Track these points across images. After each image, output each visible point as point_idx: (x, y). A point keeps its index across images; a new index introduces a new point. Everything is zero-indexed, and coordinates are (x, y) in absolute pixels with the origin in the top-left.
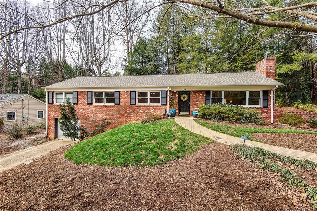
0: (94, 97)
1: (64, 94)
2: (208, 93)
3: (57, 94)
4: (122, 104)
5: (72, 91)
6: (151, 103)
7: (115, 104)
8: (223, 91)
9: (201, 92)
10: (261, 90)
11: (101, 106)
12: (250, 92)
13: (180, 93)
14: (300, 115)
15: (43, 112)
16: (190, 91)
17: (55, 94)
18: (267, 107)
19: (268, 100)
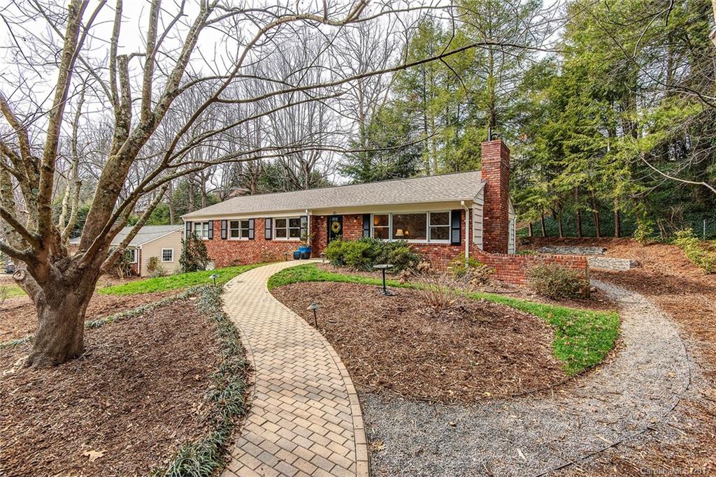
0: (229, 228)
1: (202, 224)
2: (366, 217)
3: (196, 224)
4: (256, 239)
5: (206, 220)
6: (291, 236)
7: (250, 239)
8: (390, 213)
9: (356, 216)
10: (449, 209)
11: (235, 241)
12: (433, 215)
13: (329, 219)
14: (522, 261)
15: (171, 251)
16: (342, 215)
17: (193, 224)
18: (458, 244)
19: (460, 229)
